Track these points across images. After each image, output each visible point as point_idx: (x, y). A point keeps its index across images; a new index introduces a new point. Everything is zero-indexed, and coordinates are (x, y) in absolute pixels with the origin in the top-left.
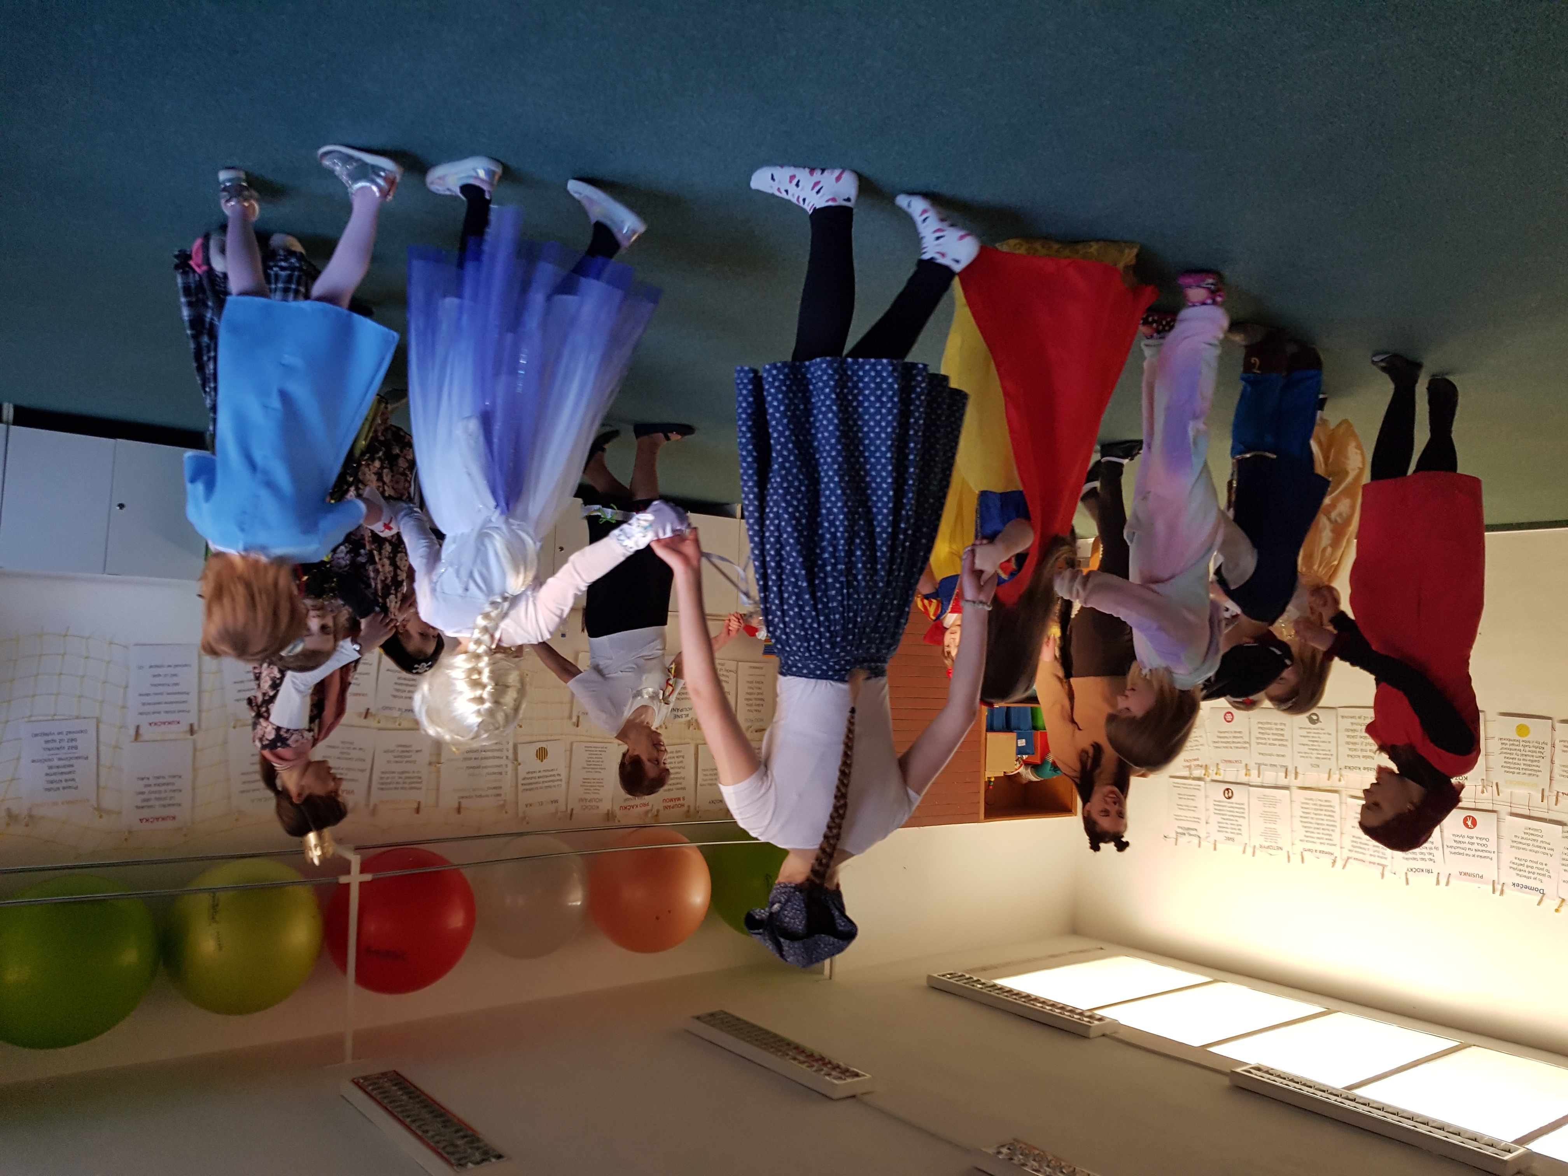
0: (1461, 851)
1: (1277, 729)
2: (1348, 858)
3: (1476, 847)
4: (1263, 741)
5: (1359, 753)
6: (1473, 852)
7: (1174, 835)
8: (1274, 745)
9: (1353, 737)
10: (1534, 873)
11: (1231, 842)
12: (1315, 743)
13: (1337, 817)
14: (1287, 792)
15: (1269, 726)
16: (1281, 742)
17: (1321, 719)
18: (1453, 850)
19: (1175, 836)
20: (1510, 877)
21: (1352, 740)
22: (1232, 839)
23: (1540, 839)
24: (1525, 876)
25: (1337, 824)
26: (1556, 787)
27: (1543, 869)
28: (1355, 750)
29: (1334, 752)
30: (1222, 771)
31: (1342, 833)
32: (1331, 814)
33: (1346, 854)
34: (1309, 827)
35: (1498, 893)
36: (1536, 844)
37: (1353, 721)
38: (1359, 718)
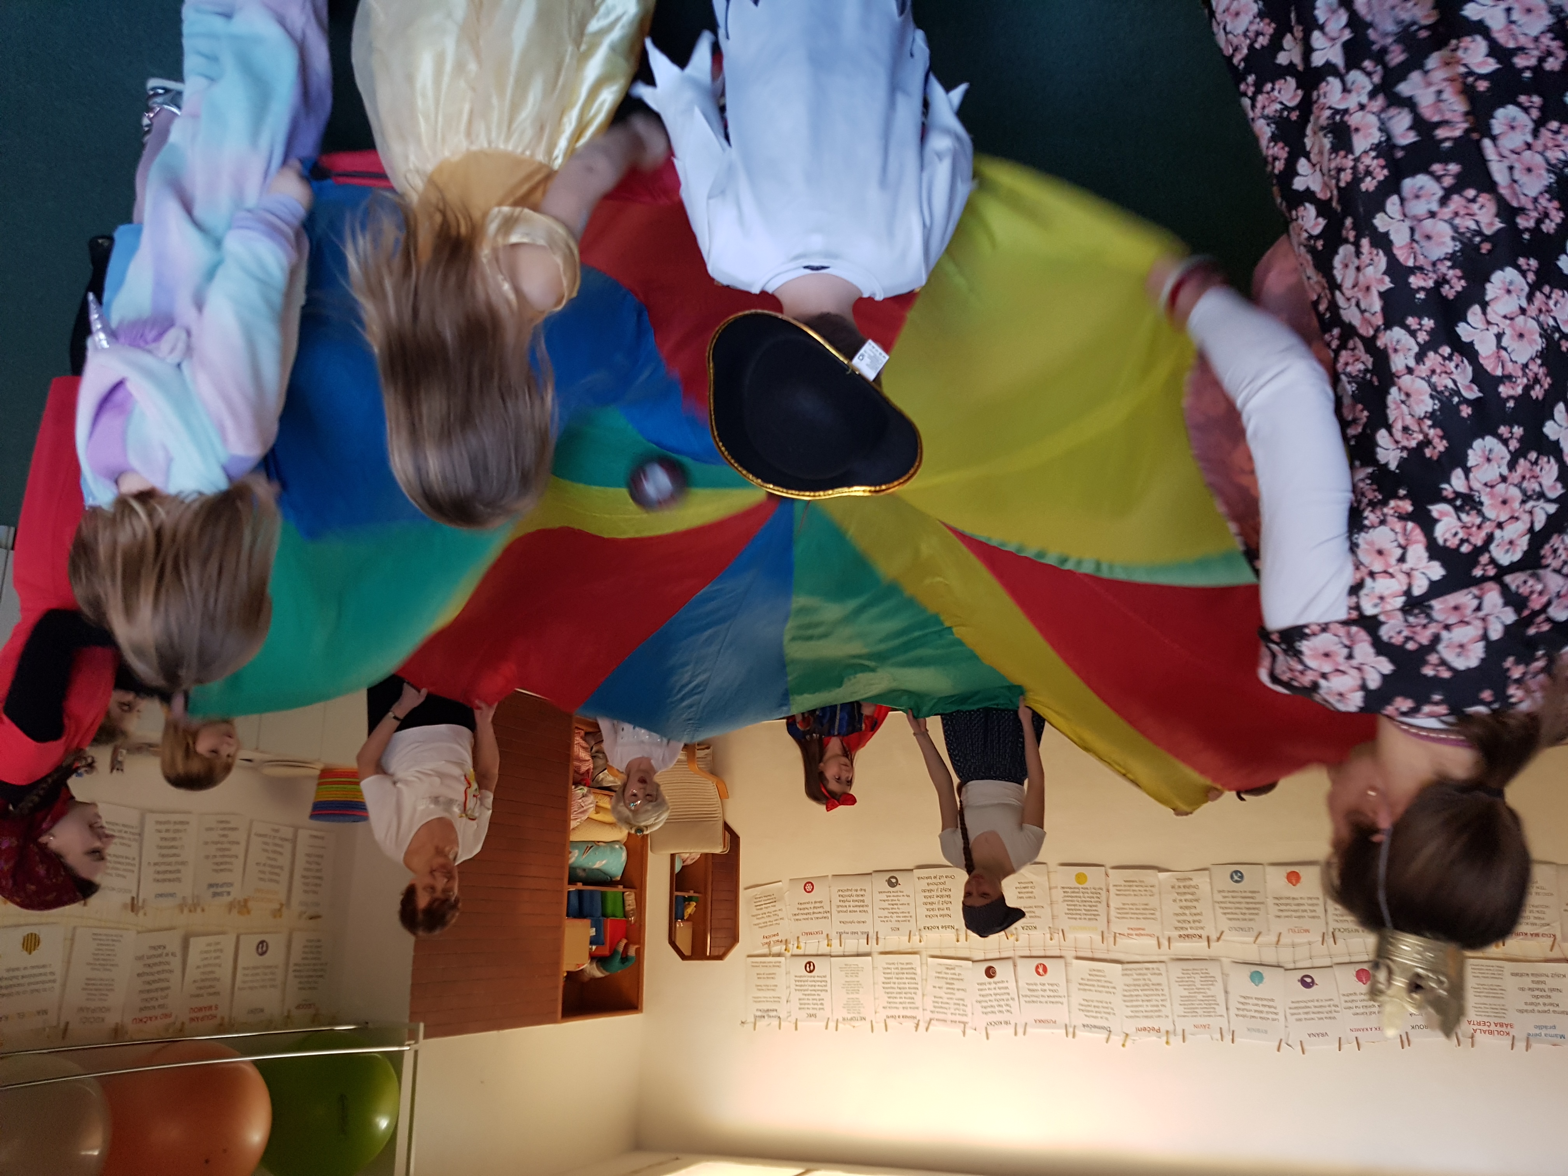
0: (1035, 999)
1: (858, 896)
2: (931, 1020)
3: (1048, 993)
4: (845, 909)
6: (1047, 999)
7: (751, 1019)
8: (855, 912)
9: (930, 897)
10: (1100, 1012)
11: (813, 1018)
12: (895, 907)
13: (918, 979)
14: (870, 958)
15: (850, 893)
16: (861, 909)
17: (900, 881)
18: (1028, 999)
19: (753, 1020)
20: (1080, 1019)
21: (929, 900)
22: (814, 1016)
23: (1103, 979)
24: (1093, 1017)
25: (919, 986)
26: (1114, 928)
27: (1107, 1008)
28: (933, 909)
29: (913, 914)
30: (802, 945)
31: (923, 995)
32: (913, 976)
33: (928, 1015)
34: (891, 993)
35: (1070, 1036)
36: (1100, 984)
37: (929, 881)
38: (935, 877)
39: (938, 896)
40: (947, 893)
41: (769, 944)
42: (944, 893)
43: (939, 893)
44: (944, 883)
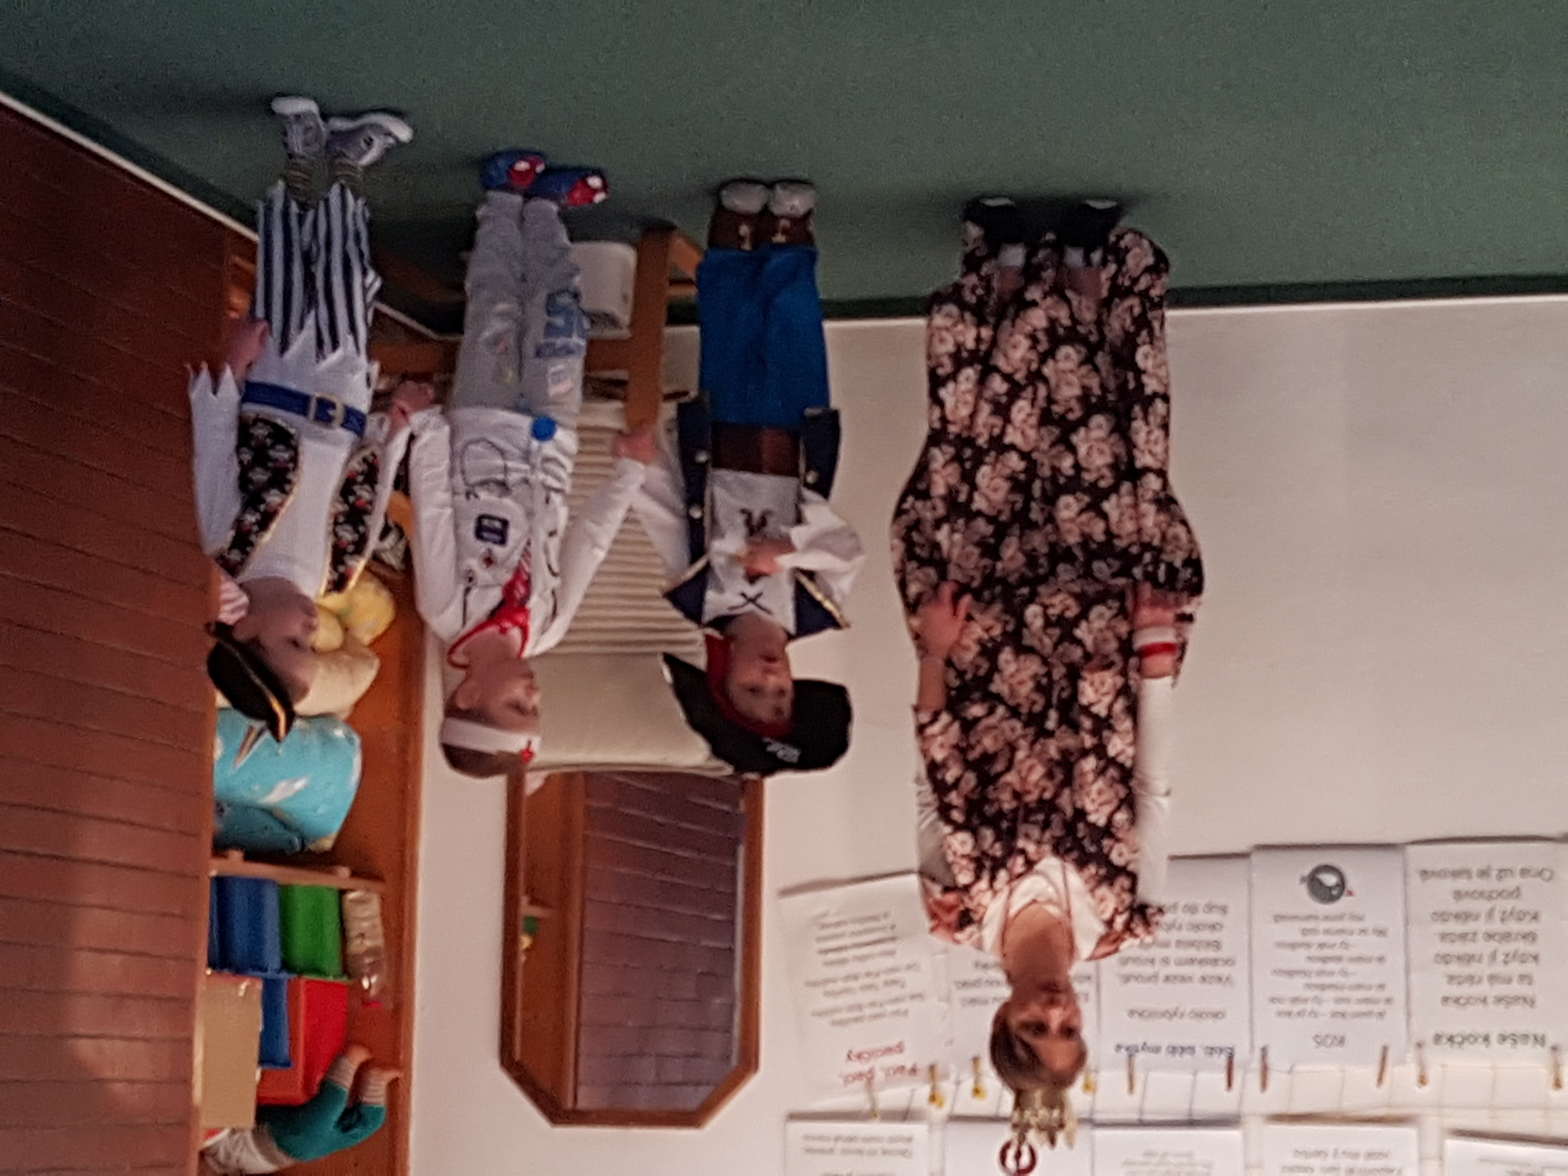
1: (1197, 927)
4: (1148, 970)
5: (1484, 989)
8: (1184, 979)
9: (1463, 936)
12: (1331, 966)
14: (1235, 1133)
16: (1208, 970)
17: (1352, 883)
21: (1458, 948)
28: (1471, 979)
29: (1396, 990)
37: (1462, 884)
38: (1484, 873)
39: (1490, 936)
40: (1526, 926)
41: (868, 1078)
42: (1514, 926)
43: (1497, 926)
44: (1516, 893)
